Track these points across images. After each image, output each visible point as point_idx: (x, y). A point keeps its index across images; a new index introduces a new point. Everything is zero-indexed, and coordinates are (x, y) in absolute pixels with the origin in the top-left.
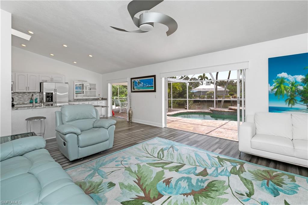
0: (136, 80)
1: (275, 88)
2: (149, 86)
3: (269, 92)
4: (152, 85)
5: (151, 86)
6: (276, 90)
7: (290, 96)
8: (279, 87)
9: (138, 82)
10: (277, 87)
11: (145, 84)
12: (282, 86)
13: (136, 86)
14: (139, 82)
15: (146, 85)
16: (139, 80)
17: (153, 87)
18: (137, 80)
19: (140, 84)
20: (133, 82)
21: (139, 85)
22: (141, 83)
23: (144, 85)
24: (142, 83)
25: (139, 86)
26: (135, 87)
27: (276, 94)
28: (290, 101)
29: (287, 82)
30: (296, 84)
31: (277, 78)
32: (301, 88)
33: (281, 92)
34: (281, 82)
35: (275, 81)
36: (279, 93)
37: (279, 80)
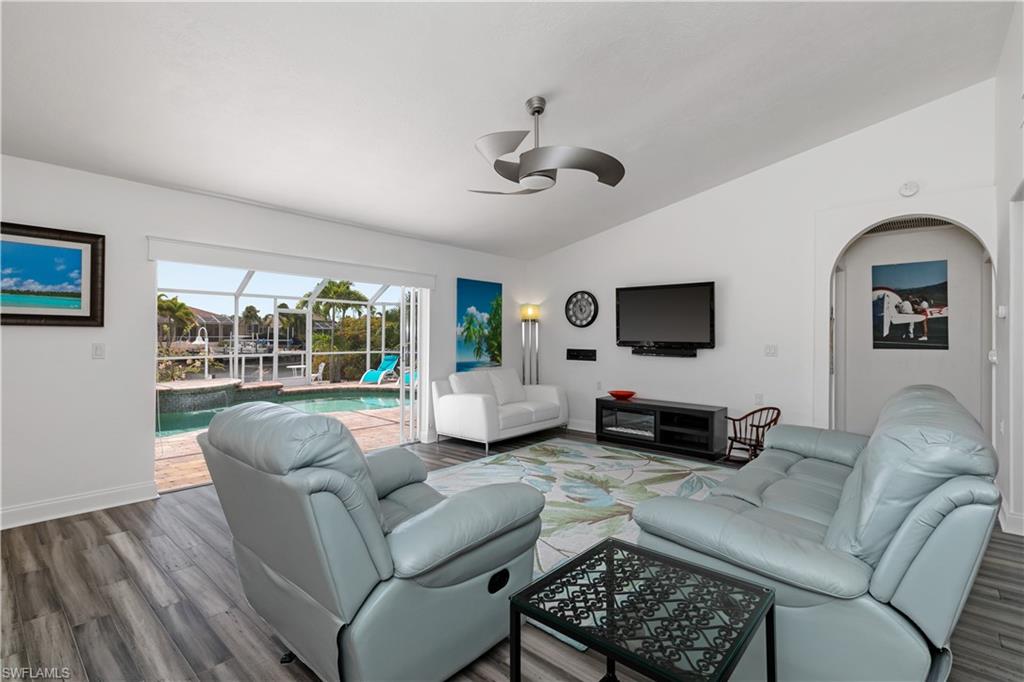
1: (465, 331)
7: (478, 344)
10: (467, 329)
17: (79, 295)
27: (466, 340)
28: (478, 352)
29: (476, 322)
30: (483, 326)
31: (467, 315)
32: (486, 332)
33: (470, 337)
34: (471, 322)
35: (464, 318)
36: (468, 339)
37: (469, 318)
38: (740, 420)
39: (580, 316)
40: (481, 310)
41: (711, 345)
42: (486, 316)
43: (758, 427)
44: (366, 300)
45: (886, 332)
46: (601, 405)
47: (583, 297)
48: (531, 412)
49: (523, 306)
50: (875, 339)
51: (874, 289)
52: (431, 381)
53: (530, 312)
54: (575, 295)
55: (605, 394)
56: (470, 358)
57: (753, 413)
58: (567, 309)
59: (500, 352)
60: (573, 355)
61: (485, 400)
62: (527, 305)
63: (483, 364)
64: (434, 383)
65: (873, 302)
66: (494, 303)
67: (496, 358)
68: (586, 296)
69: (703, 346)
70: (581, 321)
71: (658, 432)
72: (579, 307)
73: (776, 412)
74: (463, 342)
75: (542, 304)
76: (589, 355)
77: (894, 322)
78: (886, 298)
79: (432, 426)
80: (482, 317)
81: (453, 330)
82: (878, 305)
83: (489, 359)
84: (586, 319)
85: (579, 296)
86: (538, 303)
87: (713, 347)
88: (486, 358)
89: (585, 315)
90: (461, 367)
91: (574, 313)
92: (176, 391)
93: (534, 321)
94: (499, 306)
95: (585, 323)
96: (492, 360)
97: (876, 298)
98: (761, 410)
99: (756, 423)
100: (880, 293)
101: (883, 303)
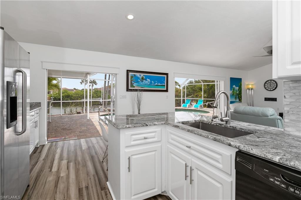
0: (138, 75)
2: (159, 84)
3: (231, 94)
4: (164, 84)
5: (161, 85)
7: (236, 96)
8: (233, 92)
9: (141, 77)
11: (153, 82)
13: (138, 82)
14: (143, 78)
15: (155, 83)
16: (143, 75)
17: (165, 86)
18: (140, 75)
19: (144, 81)
20: (132, 77)
21: (142, 81)
22: (146, 80)
23: (151, 83)
24: (149, 80)
25: (143, 83)
26: (135, 85)
28: (236, 98)
32: (238, 92)
34: (234, 90)
35: (232, 89)
36: (233, 95)
39: (270, 87)
40: (236, 86)
42: (238, 88)
44: (178, 83)
47: (271, 82)
53: (250, 86)
54: (268, 81)
56: (234, 100)
58: (265, 85)
59: (241, 98)
60: (267, 99)
62: (249, 85)
63: (237, 102)
67: (240, 100)
68: (273, 81)
70: (270, 89)
72: (270, 85)
75: (254, 84)
76: (274, 100)
80: (237, 88)
81: (229, 92)
84: (272, 88)
88: (238, 100)
89: (272, 87)
91: (267, 86)
93: (252, 89)
94: (241, 85)
96: (239, 101)
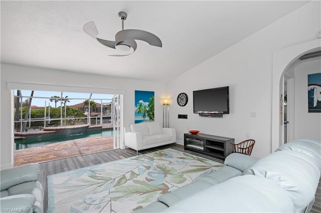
1: (138, 109)
3: (135, 111)
6: (138, 110)
7: (144, 113)
8: (140, 108)
10: (139, 108)
12: (141, 108)
27: (138, 112)
28: (144, 116)
29: (143, 106)
30: (146, 107)
31: (139, 104)
32: (147, 109)
33: (140, 111)
34: (141, 106)
36: (139, 112)
37: (140, 105)
38: (237, 145)
39: (182, 102)
41: (228, 112)
42: (147, 104)
43: (243, 149)
45: (315, 105)
46: (186, 136)
47: (183, 95)
48: (159, 139)
49: (163, 99)
50: (309, 108)
51: (309, 85)
52: (124, 127)
53: (166, 101)
54: (180, 94)
55: (187, 132)
56: (140, 118)
57: (244, 142)
58: (178, 100)
59: (154, 117)
60: (180, 116)
61: (137, 135)
62: (165, 99)
63: (146, 121)
64: (124, 128)
65: (308, 91)
66: (151, 99)
67: (152, 118)
68: (184, 95)
69: (225, 113)
70: (183, 104)
71: (205, 148)
72: (182, 99)
73: (254, 142)
74: (138, 113)
75: (170, 99)
76: (185, 117)
77: (319, 100)
78: (315, 90)
79: (124, 143)
80: (146, 104)
81: (133, 109)
82: (311, 93)
83: (149, 119)
85: (182, 95)
86: (169, 98)
87: (228, 113)
88: (147, 118)
89: (184, 102)
90: (137, 122)
91: (180, 101)
92: (67, 129)
93: (167, 105)
94: (153, 100)
95: (183, 105)
96: (150, 119)
97: (310, 89)
98: (248, 141)
99: (242, 147)
100: (312, 87)
101: (313, 92)
